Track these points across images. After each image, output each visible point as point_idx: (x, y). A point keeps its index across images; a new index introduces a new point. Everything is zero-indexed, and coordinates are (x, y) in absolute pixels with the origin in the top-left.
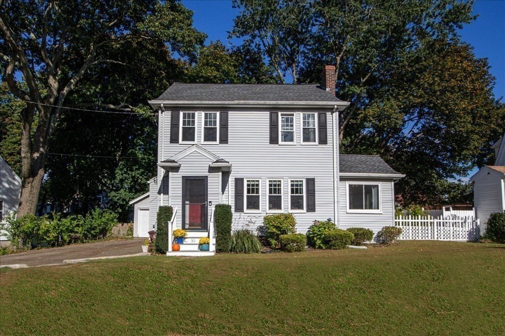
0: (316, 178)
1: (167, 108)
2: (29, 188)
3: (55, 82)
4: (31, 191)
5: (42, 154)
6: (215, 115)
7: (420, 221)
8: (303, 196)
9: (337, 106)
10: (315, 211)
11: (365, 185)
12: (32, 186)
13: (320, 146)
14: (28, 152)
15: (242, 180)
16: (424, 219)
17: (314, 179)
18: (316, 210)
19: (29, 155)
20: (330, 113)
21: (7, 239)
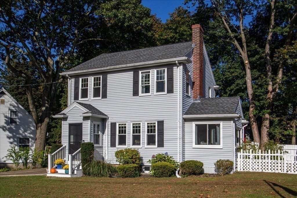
0: (164, 120)
1: (72, 76)
2: (40, 130)
3: (51, 61)
4: (41, 132)
5: (47, 108)
6: (100, 78)
7: (269, 154)
8: (155, 135)
9: (178, 61)
10: (163, 147)
11: (209, 125)
12: (41, 129)
13: (169, 95)
14: (33, 108)
15: (115, 123)
16: (274, 153)
17: (163, 121)
18: (164, 145)
19: (35, 110)
20: (176, 67)
21: (13, 162)
